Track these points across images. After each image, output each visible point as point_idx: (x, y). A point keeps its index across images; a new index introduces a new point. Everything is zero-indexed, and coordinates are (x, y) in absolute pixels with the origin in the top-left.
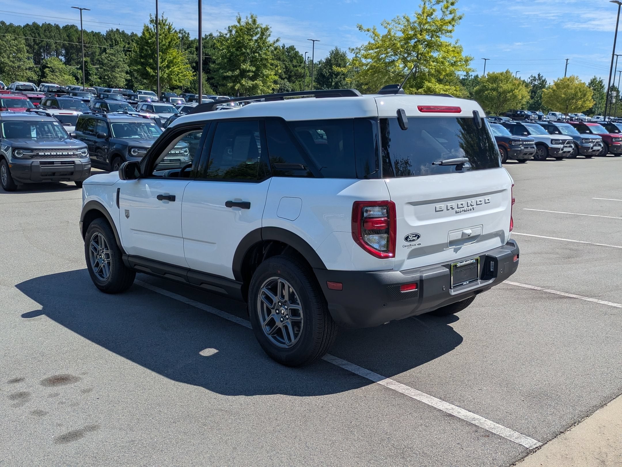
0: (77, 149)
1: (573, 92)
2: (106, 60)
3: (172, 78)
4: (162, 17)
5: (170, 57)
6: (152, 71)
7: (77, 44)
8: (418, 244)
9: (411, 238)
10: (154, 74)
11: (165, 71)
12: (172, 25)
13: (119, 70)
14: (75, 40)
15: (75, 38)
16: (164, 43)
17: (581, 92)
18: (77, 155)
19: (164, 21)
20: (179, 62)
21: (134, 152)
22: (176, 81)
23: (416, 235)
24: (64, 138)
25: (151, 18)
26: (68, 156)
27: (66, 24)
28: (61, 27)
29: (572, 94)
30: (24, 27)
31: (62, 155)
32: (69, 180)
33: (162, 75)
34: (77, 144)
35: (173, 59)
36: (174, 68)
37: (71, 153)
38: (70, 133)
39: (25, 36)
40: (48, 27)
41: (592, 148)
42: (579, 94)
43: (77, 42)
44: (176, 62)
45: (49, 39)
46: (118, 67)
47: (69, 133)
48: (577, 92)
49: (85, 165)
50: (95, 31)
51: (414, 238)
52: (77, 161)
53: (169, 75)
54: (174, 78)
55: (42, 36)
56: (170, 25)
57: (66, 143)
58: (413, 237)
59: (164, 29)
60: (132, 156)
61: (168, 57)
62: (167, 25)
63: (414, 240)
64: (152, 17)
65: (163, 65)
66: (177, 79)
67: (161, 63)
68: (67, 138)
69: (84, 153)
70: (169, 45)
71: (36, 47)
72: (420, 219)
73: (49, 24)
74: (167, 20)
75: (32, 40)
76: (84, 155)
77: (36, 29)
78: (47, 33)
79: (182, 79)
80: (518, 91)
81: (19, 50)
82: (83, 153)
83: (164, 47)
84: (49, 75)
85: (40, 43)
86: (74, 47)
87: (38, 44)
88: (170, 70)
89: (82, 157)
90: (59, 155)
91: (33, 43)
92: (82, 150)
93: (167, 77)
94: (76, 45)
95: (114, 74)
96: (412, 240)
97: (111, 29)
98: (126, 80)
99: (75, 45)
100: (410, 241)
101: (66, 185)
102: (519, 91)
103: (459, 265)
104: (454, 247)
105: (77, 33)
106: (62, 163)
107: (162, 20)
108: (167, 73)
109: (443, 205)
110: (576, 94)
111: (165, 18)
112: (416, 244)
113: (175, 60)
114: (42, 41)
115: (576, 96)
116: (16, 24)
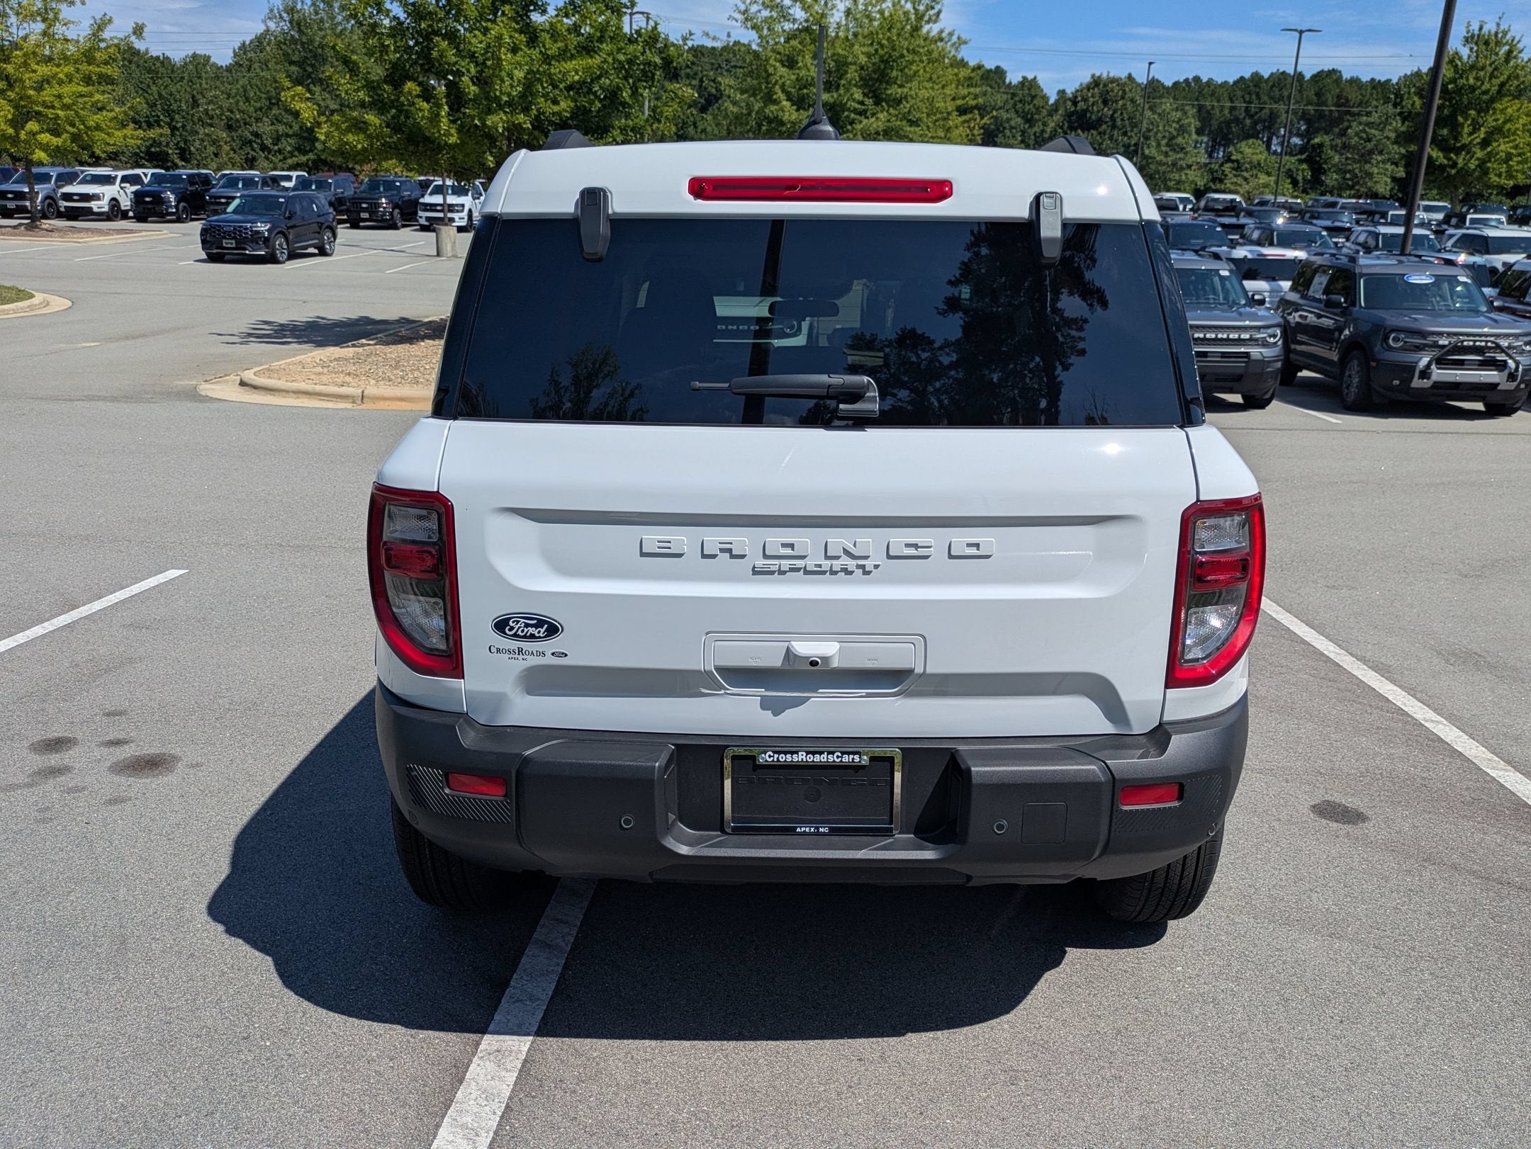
0: (1258, 328)
2: (1356, 139)
3: (1488, 168)
4: (1498, 25)
5: (1496, 120)
6: (1441, 154)
7: (1333, 108)
8: (553, 654)
9: (519, 627)
10: (1446, 162)
11: (1475, 153)
12: (1519, 42)
13: (1379, 158)
14: (1330, 101)
15: (1330, 99)
16: (1486, 86)
18: (1257, 340)
19: (1500, 36)
20: (1518, 129)
21: (1396, 340)
22: (1500, 176)
23: (540, 623)
24: (1239, 304)
25: (1468, 32)
26: (1239, 342)
27: (1319, 69)
28: (1308, 76)
30: (1236, 83)
31: (1228, 340)
32: (1231, 391)
33: (1466, 164)
34: (1262, 316)
35: (1505, 122)
36: (1499, 145)
37: (1245, 336)
38: (1253, 295)
39: (1232, 101)
40: (1279, 79)
43: (1334, 105)
44: (1509, 130)
45: (1276, 103)
46: (1381, 153)
47: (1250, 294)
49: (1269, 362)
50: (1377, 78)
51: (531, 630)
52: (1255, 352)
53: (1482, 163)
54: (1494, 169)
55: (1265, 98)
56: (1515, 42)
57: (1240, 314)
58: (527, 625)
59: (1497, 54)
60: (1390, 348)
61: (1490, 119)
62: (1506, 43)
63: (532, 636)
64: (1471, 28)
65: (1472, 140)
66: (1503, 170)
67: (1470, 134)
68: (1245, 306)
69: (1275, 336)
70: (1499, 92)
71: (1248, 122)
72: (563, 568)
73: (1284, 73)
74: (1509, 30)
75: (1243, 109)
76: (1272, 340)
77: (1255, 86)
78: (1276, 93)
79: (1517, 171)
81: (1182, 130)
82: (1270, 336)
83: (1485, 97)
84: (1230, 175)
85: (1256, 113)
86: (1325, 116)
87: (1251, 117)
88: (1489, 149)
89: (1265, 344)
90: (1222, 340)
91: (1243, 115)
92: (1270, 331)
93: (1477, 166)
94: (1330, 111)
95: (1367, 167)
96: (525, 637)
97: (1416, 69)
98: (1394, 179)
99: (1327, 113)
100: (515, 635)
101: (1224, 400)
103: (767, 758)
104: (762, 691)
105: (1338, 86)
106: (1224, 355)
107: (1496, 34)
108: (1478, 159)
109: (681, 538)
111: (1503, 27)
112: (544, 652)
113: (1508, 126)
114: (1262, 109)
116: (1219, 80)
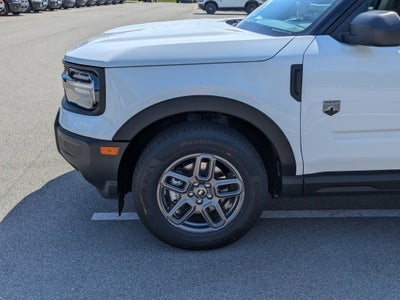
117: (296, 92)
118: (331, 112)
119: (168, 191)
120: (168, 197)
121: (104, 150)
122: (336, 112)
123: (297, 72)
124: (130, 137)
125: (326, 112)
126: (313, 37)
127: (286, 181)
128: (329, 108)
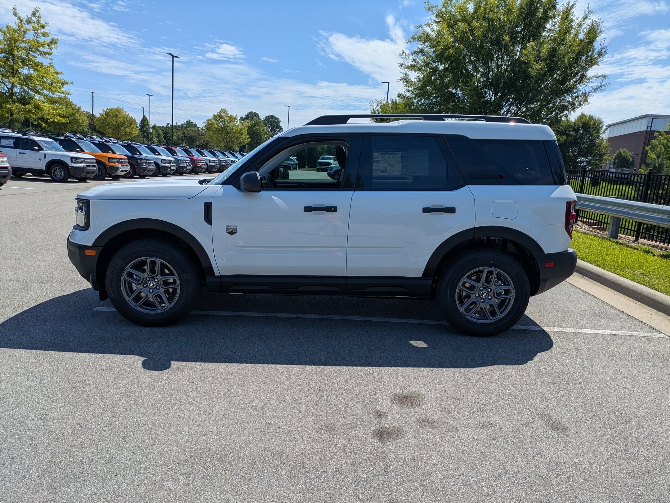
1: (122, 121)
17: (127, 121)
29: (121, 122)
41: (186, 167)
42: (127, 123)
48: (125, 121)
80: (78, 115)
102: (80, 115)
110: (124, 123)
115: (124, 124)
117: (208, 218)
118: (232, 233)
119: (131, 284)
120: (131, 287)
121: (88, 252)
122: (235, 233)
123: (208, 207)
124: (103, 243)
125: (228, 233)
126: (222, 186)
127: (209, 279)
128: (230, 231)
